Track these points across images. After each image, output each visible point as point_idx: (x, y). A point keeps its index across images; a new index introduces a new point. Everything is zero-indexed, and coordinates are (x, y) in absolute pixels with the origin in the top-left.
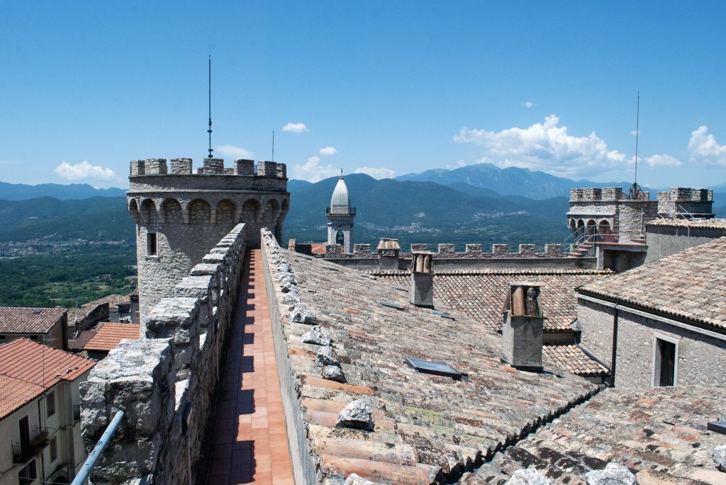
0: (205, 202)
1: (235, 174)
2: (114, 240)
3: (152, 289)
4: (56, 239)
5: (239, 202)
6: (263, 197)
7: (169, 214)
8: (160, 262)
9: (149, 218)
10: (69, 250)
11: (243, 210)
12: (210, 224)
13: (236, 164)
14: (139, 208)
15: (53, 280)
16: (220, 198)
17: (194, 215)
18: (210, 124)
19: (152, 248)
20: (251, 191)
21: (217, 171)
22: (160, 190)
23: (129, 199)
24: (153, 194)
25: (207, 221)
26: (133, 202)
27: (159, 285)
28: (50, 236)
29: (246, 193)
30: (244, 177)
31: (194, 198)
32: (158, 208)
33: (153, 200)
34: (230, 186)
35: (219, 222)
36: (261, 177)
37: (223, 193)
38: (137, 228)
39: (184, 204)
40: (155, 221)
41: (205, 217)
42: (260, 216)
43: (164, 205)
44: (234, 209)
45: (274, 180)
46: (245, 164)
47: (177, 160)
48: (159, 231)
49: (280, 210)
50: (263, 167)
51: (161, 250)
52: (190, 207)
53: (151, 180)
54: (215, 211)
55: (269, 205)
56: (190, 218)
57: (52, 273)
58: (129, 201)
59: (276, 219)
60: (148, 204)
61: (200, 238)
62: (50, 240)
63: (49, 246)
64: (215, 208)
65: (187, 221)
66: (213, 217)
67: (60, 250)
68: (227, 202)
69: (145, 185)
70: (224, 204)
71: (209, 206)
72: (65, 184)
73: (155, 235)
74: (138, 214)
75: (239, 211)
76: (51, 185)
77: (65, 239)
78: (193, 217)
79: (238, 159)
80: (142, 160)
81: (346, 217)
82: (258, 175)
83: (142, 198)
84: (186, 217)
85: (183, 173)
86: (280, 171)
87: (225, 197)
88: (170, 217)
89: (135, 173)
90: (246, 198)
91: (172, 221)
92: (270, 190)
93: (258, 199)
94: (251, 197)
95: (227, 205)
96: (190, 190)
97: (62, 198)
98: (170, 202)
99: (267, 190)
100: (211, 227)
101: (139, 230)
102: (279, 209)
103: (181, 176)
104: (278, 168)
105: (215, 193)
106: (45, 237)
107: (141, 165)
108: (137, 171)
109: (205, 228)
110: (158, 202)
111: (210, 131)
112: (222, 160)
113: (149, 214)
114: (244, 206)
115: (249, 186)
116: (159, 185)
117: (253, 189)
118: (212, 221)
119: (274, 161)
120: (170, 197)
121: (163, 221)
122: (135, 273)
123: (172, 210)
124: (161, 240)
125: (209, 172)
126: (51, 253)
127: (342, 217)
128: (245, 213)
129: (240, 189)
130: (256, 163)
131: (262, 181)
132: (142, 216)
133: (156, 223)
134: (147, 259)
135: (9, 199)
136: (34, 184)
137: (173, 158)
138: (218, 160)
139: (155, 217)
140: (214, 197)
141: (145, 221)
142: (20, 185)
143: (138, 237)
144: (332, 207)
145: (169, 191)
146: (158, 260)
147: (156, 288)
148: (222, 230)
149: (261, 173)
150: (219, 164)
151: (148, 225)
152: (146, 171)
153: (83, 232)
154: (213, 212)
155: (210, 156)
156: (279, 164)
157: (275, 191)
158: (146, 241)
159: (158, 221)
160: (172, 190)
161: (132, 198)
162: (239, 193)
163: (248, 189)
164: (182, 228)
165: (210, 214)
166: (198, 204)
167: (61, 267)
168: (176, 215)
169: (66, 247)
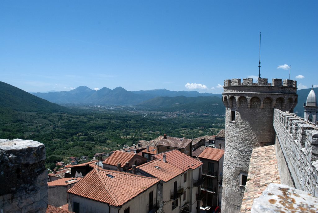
0: (258, 98)
1: (273, 85)
2: (205, 114)
3: (232, 136)
4: (185, 112)
5: (274, 98)
6: (286, 97)
7: (241, 103)
8: (236, 124)
9: (232, 105)
10: (189, 116)
11: (276, 102)
12: (260, 108)
13: (273, 81)
14: (228, 100)
15: (183, 127)
16: (266, 96)
17: (253, 104)
18: (260, 63)
19: (233, 118)
20: (281, 94)
21: (264, 84)
22: (238, 92)
23: (224, 96)
24: (235, 94)
25: (258, 107)
26: (226, 98)
27: (235, 134)
28: (183, 111)
29: (278, 95)
30: (277, 87)
31: (253, 96)
32: (237, 100)
33: (235, 97)
34: (270, 91)
35: (264, 108)
36: (285, 87)
37: (267, 94)
38: (226, 109)
39: (249, 99)
40: (235, 106)
41: (258, 105)
42: (284, 105)
43: (239, 99)
44: (272, 102)
45: (291, 89)
46: (278, 81)
47: (246, 79)
48: (236, 110)
49: (294, 103)
50: (286, 82)
51: (237, 119)
52: (251, 100)
53: (234, 88)
54: (263, 103)
55: (288, 101)
56: (251, 105)
57: (183, 125)
58: (224, 97)
59: (291, 108)
60: (232, 98)
61: (255, 115)
62: (182, 112)
63: (182, 114)
64: (263, 101)
65: (249, 107)
66: (262, 105)
67: (186, 116)
68: (268, 98)
69: (231, 90)
70: (267, 99)
71: (260, 100)
72: (188, 91)
73: (234, 112)
74: (227, 102)
75: (274, 103)
76: (184, 92)
77: (188, 112)
78: (252, 105)
79: (274, 79)
80: (230, 79)
81: (314, 108)
82: (284, 86)
83: (230, 96)
84: (249, 105)
85: (248, 85)
86: (294, 84)
87: (268, 96)
88: (242, 104)
89: (227, 85)
90: (278, 97)
91: (242, 106)
92: (289, 93)
93: (283, 97)
94: (280, 96)
95: (269, 100)
96: (252, 93)
97: (187, 97)
98: (242, 98)
99: (288, 93)
100: (260, 110)
101: (227, 110)
102: (293, 102)
103: (248, 86)
104: (293, 83)
105: (263, 94)
106: (181, 111)
107: (230, 81)
108: (228, 84)
109: (257, 110)
110: (237, 98)
111: (260, 66)
112: (267, 79)
113: (232, 103)
114: (277, 101)
115: (279, 91)
116: (238, 90)
117: (281, 93)
118: (261, 107)
119: (291, 79)
120: (242, 95)
121: (238, 106)
122: (224, 128)
123: (243, 101)
124: (237, 115)
125: (261, 85)
126: (182, 117)
127: (312, 108)
128: (277, 104)
129: (275, 93)
130: (283, 81)
131: (286, 89)
132: (229, 104)
133: (235, 107)
134: (230, 122)
135: (169, 96)
136: (178, 91)
137: (244, 78)
138: (265, 79)
139: (235, 104)
140: (262, 96)
141: (230, 106)
142: (173, 91)
143: (226, 113)
144: (307, 103)
145: (242, 93)
146: (235, 123)
147: (234, 135)
148: (265, 111)
149: (285, 85)
150: (265, 81)
151: (232, 108)
152: (232, 84)
153: (194, 110)
154: (262, 103)
155: (260, 78)
156: (294, 81)
157: (291, 94)
158: (230, 115)
159: (236, 106)
160: (244, 92)
161: (225, 96)
162: (274, 95)
163: (279, 93)
164: (247, 110)
165: (260, 104)
166: (255, 99)
167: (186, 123)
168: (245, 104)
169: (188, 115)
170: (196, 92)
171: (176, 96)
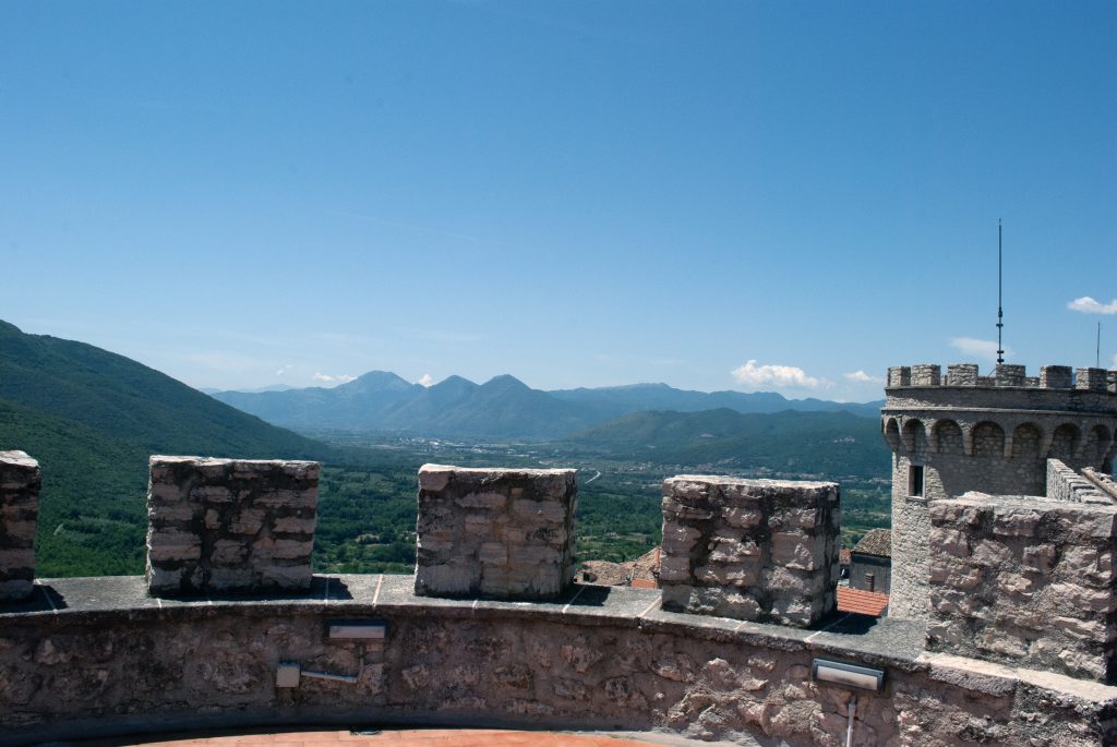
0: (996, 426)
1: (1043, 386)
3: (913, 542)
4: (733, 466)
5: (1048, 426)
6: (1084, 422)
7: (942, 440)
8: (927, 506)
9: (914, 445)
11: (1054, 439)
12: (1003, 457)
13: (1044, 373)
14: (900, 431)
16: (1020, 421)
17: (980, 444)
18: (1001, 315)
19: (916, 486)
20: (1068, 413)
21: (1015, 382)
22: (932, 407)
23: (887, 419)
24: (922, 413)
25: (998, 453)
26: (893, 423)
27: (924, 539)
28: (727, 461)
29: (1059, 415)
30: (1057, 391)
31: (981, 419)
32: (928, 431)
33: (922, 420)
34: (1035, 404)
35: (1016, 455)
36: (1082, 392)
37: (1025, 414)
38: (894, 457)
39: (966, 428)
40: (922, 449)
41: (996, 448)
42: (1080, 449)
43: (936, 429)
44: (1040, 437)
45: (1102, 397)
46: (1059, 373)
47: (958, 367)
48: (927, 463)
49: (1112, 442)
50: (1086, 377)
51: (930, 490)
52: (975, 432)
53: (919, 393)
54: (1011, 440)
55: (1094, 434)
56: (973, 448)
58: (886, 422)
59: (1104, 455)
60: (914, 425)
61: (986, 477)
62: (726, 466)
64: (1011, 435)
65: (968, 452)
66: (1008, 447)
68: (1028, 426)
69: (911, 400)
70: (1023, 429)
71: (1003, 433)
72: (747, 392)
73: (922, 468)
74: (898, 438)
75: (1048, 441)
76: (729, 394)
77: (744, 466)
78: (978, 447)
79: (1046, 366)
80: (906, 365)
82: (1077, 388)
83: (906, 418)
84: (968, 447)
85: (964, 384)
86: (1111, 383)
87: (1027, 419)
88: (944, 445)
89: (896, 383)
90: (1060, 422)
91: (947, 450)
92: (1095, 411)
93: (1078, 425)
94: (1067, 420)
95: (1031, 431)
96: (975, 409)
97: (742, 412)
98: (946, 425)
99: (1093, 412)
100: (1004, 463)
101: (898, 460)
102: (1110, 439)
103: (964, 388)
104: (1109, 378)
105: (1012, 413)
106: (720, 462)
107: (905, 372)
108: (899, 381)
109: (995, 463)
110: (929, 425)
111: (1000, 325)
112: (1023, 367)
113: (914, 439)
114: (1055, 434)
115: (1064, 405)
116: (931, 400)
117: (1070, 409)
118: (1007, 453)
119: (1102, 367)
120: (946, 417)
121: (934, 450)
123: (948, 435)
124: (930, 477)
125: (1004, 385)
128: (1055, 443)
129: (1050, 409)
130: (1074, 371)
131: (1084, 397)
132: (904, 442)
133: (924, 452)
134: (908, 501)
135: (679, 411)
136: (709, 391)
137: (952, 364)
138: (1018, 367)
139: (922, 444)
140: (1010, 419)
141: (908, 449)
142: (693, 392)
143: (895, 470)
145: (946, 408)
146: (925, 503)
147: (920, 541)
148: (1019, 468)
149: (1081, 386)
150: (1018, 373)
151: (912, 454)
152: (912, 382)
153: (768, 458)
154: (1009, 440)
155: (1000, 360)
156: (1110, 372)
157: (1104, 412)
158: (907, 475)
159: (927, 450)
160: (950, 408)
161: (890, 417)
162: (1048, 415)
163: (1061, 409)
164: (962, 461)
165: (1004, 444)
166: (987, 428)
168: (953, 443)
170: (776, 396)
171: (703, 409)
